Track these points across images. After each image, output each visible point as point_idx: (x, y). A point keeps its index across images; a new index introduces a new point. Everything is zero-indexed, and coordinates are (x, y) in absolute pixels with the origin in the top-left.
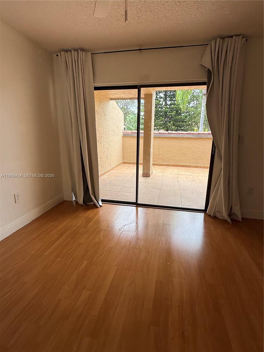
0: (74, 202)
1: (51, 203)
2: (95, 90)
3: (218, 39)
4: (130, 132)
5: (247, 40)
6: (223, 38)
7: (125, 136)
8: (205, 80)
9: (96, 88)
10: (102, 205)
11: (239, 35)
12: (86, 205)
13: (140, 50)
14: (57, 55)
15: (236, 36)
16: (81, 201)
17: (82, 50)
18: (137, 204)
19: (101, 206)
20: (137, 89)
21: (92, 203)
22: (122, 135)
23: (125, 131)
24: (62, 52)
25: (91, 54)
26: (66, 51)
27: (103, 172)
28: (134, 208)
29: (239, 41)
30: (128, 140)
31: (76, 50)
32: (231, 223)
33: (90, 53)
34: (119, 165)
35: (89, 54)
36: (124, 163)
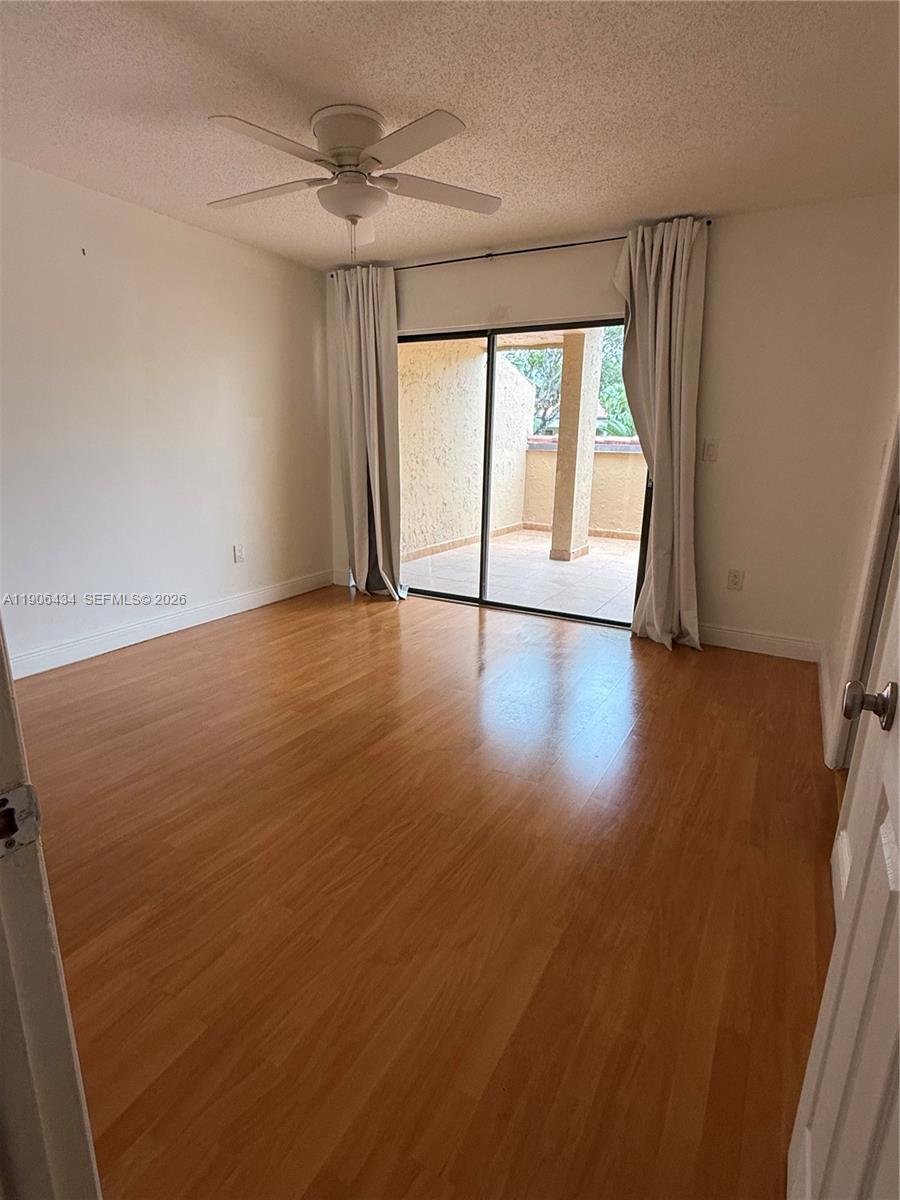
0: (353, 590)
1: (302, 582)
2: (399, 342)
3: (640, 228)
4: (548, 440)
5: (709, 223)
6: (652, 224)
7: (533, 449)
8: (621, 314)
9: (402, 339)
10: (405, 597)
11: (685, 217)
12: (372, 594)
13: (488, 256)
14: (332, 276)
15: (680, 217)
16: (362, 587)
17: (377, 264)
18: (481, 602)
19: (401, 598)
20: (486, 339)
21: (385, 592)
22: (525, 447)
23: (536, 437)
24: (339, 272)
25: (395, 270)
26: (347, 267)
27: (447, 542)
28: (475, 610)
29: (686, 230)
30: (543, 463)
31: (365, 265)
32: (671, 649)
33: (392, 268)
34: (509, 530)
35: (391, 270)
36: (527, 527)
